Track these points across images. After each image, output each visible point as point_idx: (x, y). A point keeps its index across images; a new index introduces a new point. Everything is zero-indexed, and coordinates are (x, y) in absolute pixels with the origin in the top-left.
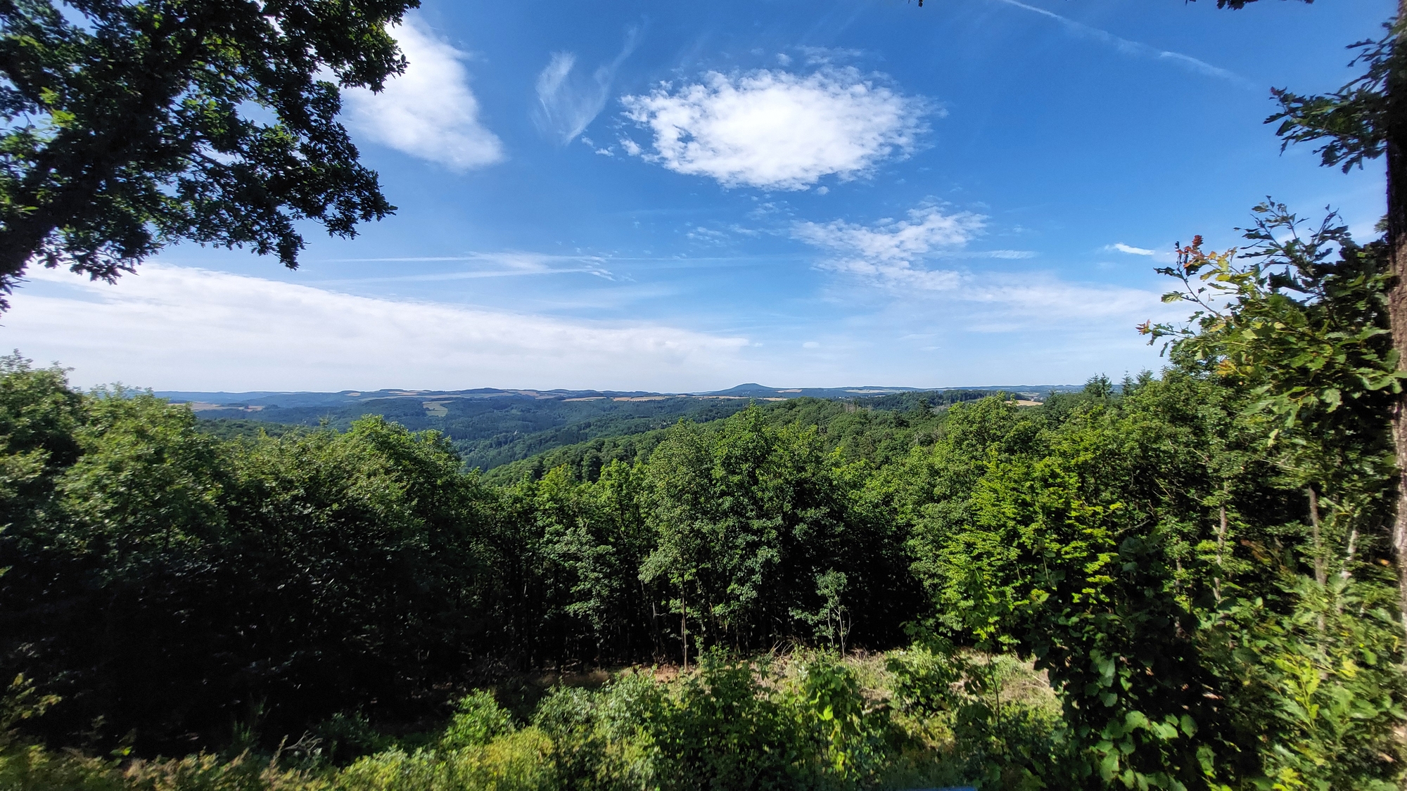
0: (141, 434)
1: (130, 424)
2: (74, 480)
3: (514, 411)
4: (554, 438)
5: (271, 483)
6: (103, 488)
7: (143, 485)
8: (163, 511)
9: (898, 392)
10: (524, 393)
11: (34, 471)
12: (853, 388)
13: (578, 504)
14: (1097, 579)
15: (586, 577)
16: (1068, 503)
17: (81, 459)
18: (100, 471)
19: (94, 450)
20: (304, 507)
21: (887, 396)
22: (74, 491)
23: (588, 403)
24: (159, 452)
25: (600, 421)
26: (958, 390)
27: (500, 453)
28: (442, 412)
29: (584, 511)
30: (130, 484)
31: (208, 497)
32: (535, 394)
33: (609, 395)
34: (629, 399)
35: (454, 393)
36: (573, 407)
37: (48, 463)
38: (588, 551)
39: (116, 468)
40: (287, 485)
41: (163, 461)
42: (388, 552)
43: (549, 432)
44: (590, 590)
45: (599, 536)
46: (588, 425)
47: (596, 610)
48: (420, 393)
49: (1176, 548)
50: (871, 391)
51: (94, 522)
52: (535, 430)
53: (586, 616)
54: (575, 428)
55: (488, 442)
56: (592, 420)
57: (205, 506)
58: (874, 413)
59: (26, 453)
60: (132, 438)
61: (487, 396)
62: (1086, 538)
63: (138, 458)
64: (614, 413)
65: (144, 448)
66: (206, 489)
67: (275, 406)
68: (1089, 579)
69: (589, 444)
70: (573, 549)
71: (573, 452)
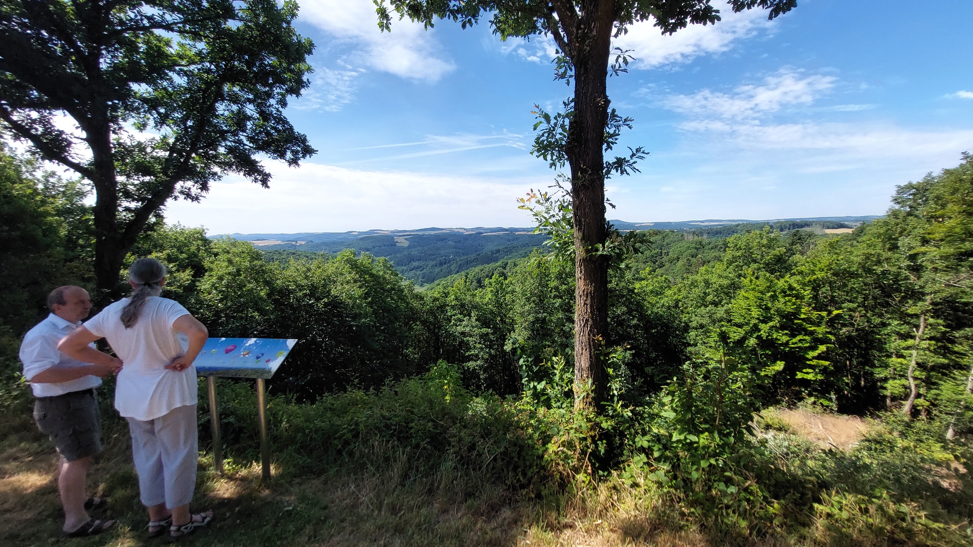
0: (230, 262)
1: (226, 256)
2: (205, 284)
3: (450, 242)
4: (476, 260)
5: (292, 287)
6: (216, 289)
7: (232, 286)
8: (242, 300)
9: (734, 223)
10: (456, 230)
11: (188, 280)
12: (696, 222)
13: (471, 302)
14: (814, 362)
15: (475, 347)
16: (799, 308)
17: (206, 274)
18: (214, 280)
19: (211, 270)
20: (310, 300)
21: (724, 226)
22: (205, 289)
23: (499, 236)
24: (238, 271)
25: (506, 248)
26: (787, 221)
27: (441, 270)
28: (406, 244)
29: (476, 307)
30: (227, 286)
31: (262, 294)
32: (462, 231)
33: (512, 230)
34: (526, 233)
35: (413, 231)
36: (488, 239)
37: (193, 276)
38: (477, 331)
39: (221, 278)
40: (301, 287)
41: (240, 275)
42: (354, 326)
43: (472, 257)
44: (477, 355)
45: (484, 322)
46: (498, 251)
47: (481, 367)
48: (392, 232)
49: (892, 345)
50: (712, 224)
51: (214, 305)
52: (463, 254)
53: (474, 369)
54: (490, 253)
55: (434, 263)
56: (501, 248)
57: (261, 298)
58: (707, 241)
59: (184, 272)
60: (226, 264)
61: (433, 233)
62: (811, 333)
63: (229, 274)
64: (515, 243)
65: (231, 269)
66: (262, 290)
67: (312, 241)
68: (808, 362)
69: (497, 264)
70: (467, 329)
71: (487, 269)
